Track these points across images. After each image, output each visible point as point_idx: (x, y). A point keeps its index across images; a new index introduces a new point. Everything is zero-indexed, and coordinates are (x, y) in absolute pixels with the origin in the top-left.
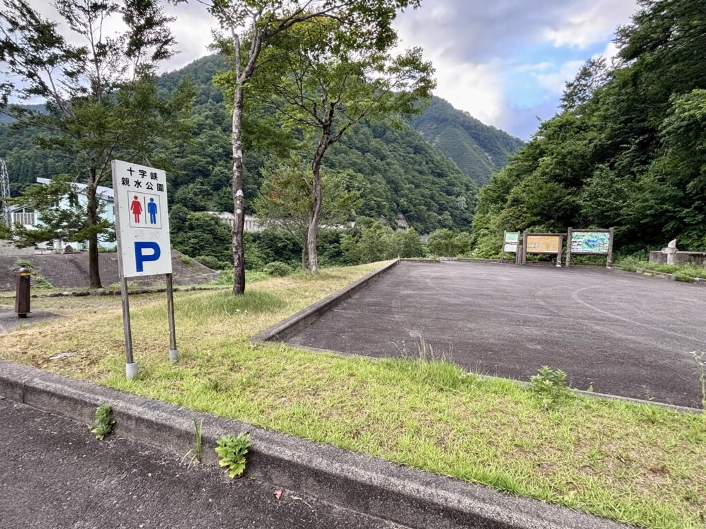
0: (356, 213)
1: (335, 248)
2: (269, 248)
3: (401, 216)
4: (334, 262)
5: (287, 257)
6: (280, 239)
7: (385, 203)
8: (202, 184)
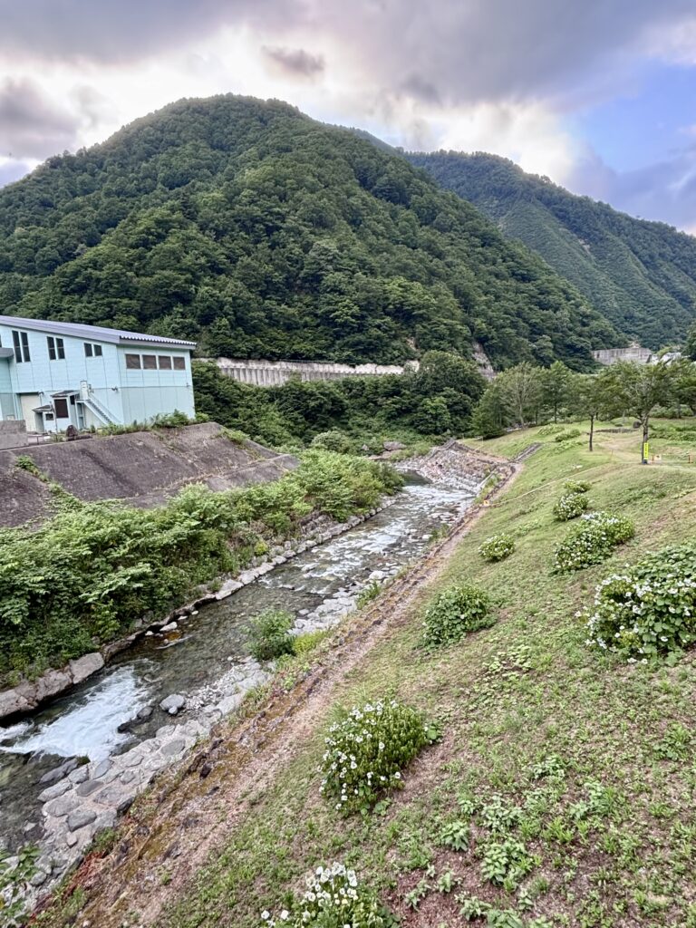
0: (416, 346)
1: (393, 403)
2: (296, 409)
3: (477, 347)
4: (394, 427)
5: (323, 422)
6: (312, 394)
7: (459, 327)
8: (183, 315)
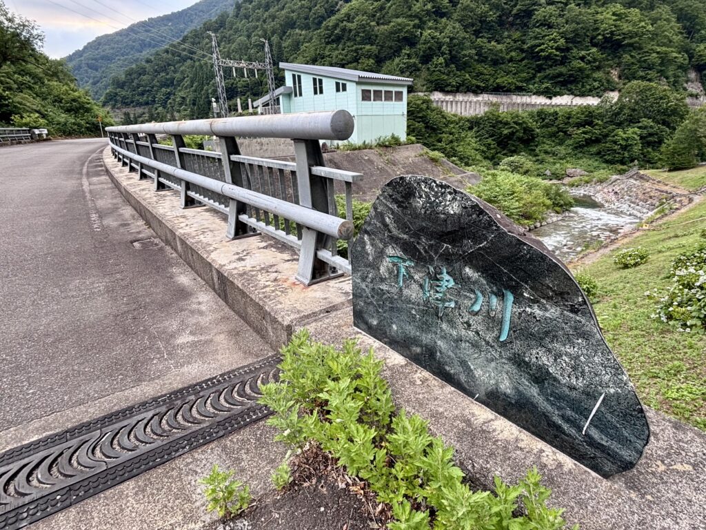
0: (620, 77)
1: (584, 133)
2: (491, 136)
3: (693, 75)
4: (580, 155)
5: (513, 148)
6: (507, 123)
7: (675, 55)
8: (409, 56)
